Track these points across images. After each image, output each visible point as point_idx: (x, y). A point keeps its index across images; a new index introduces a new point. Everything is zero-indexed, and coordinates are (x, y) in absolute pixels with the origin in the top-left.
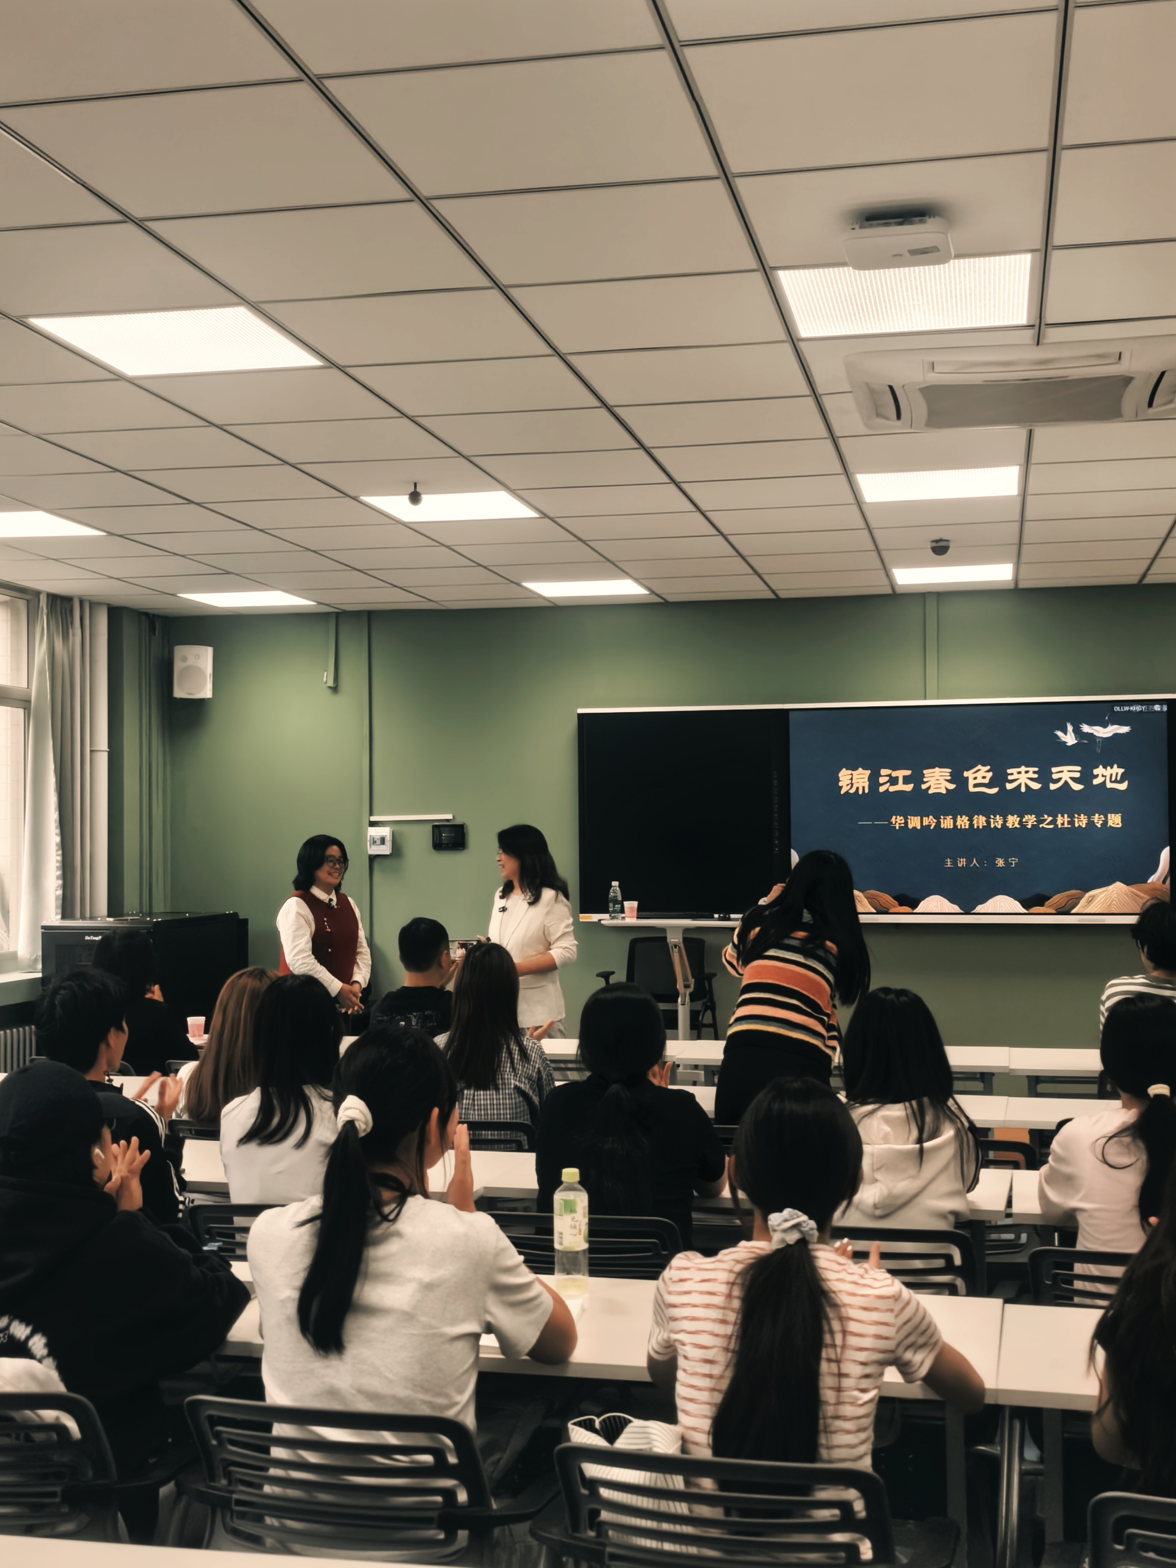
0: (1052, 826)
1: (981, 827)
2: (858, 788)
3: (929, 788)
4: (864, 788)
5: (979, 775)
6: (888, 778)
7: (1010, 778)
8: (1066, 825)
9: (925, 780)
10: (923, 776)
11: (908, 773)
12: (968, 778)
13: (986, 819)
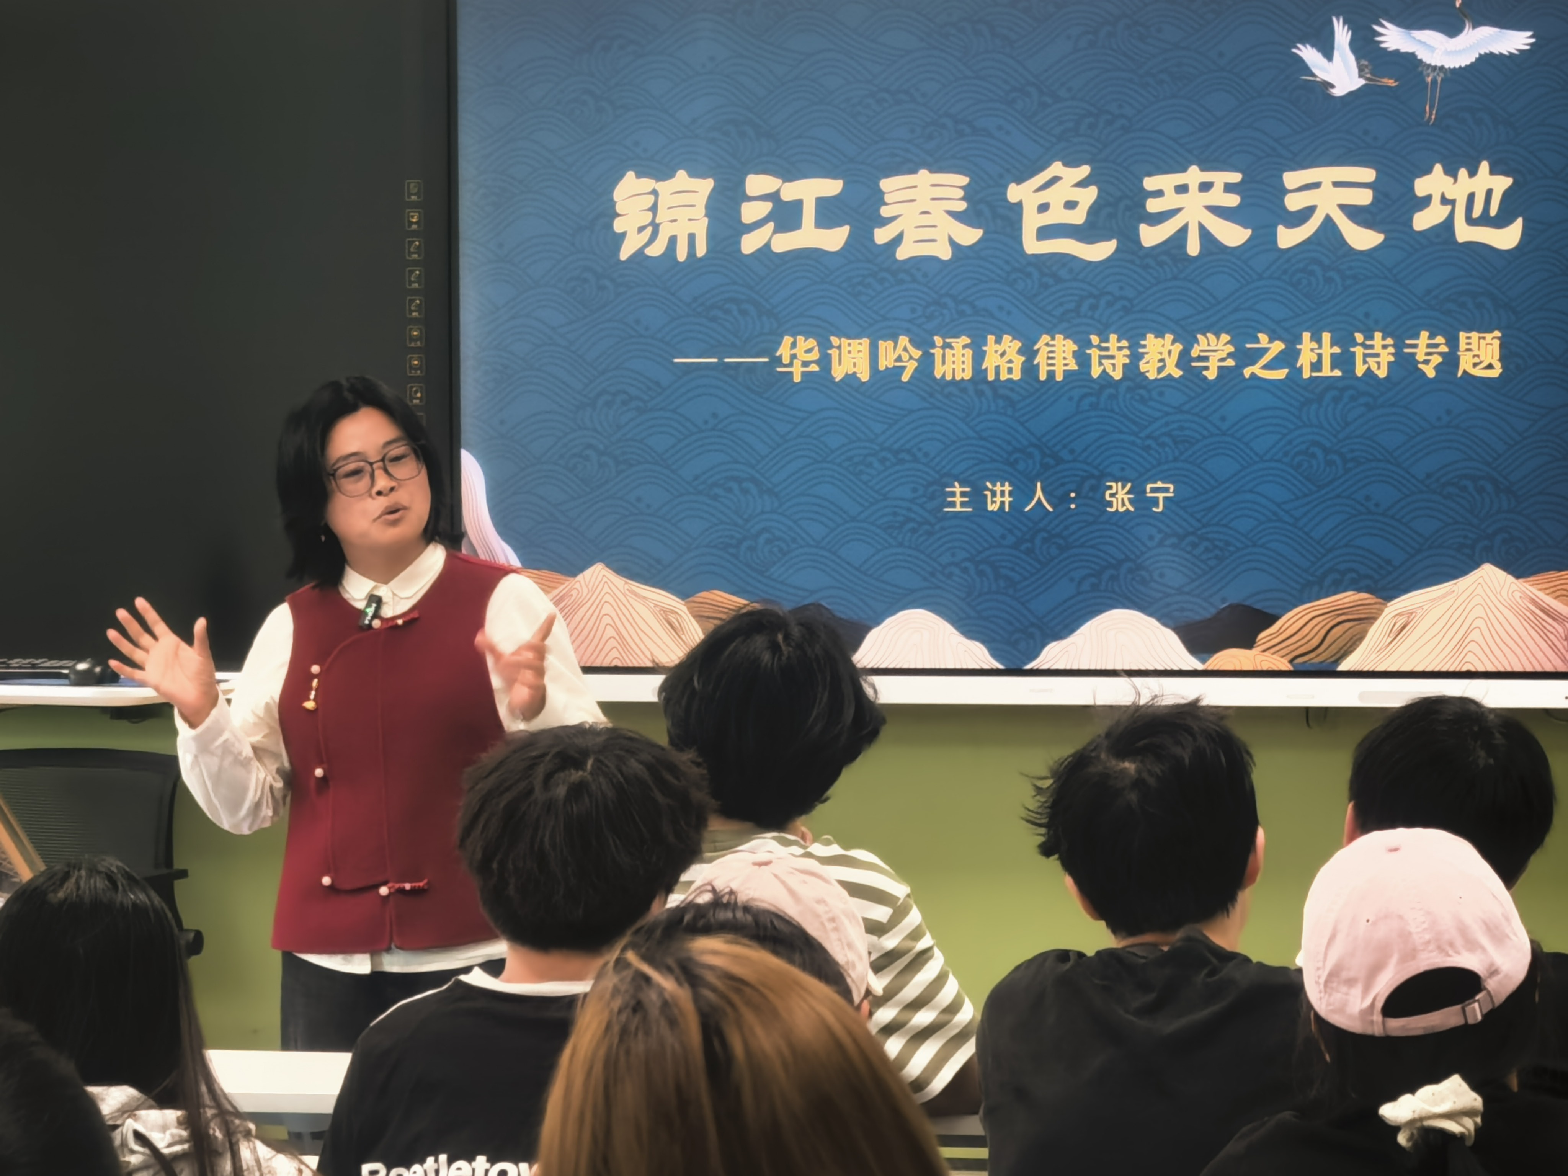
0: (1280, 374)
1: (1059, 377)
2: (673, 240)
3: (898, 240)
4: (692, 238)
5: (1056, 196)
6: (766, 208)
7: (1153, 206)
8: (1327, 371)
9: (885, 212)
10: (879, 198)
11: (832, 187)
12: (1019, 205)
13: (1075, 348)
